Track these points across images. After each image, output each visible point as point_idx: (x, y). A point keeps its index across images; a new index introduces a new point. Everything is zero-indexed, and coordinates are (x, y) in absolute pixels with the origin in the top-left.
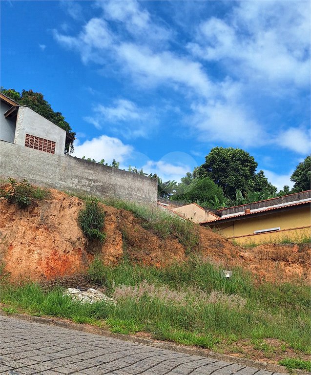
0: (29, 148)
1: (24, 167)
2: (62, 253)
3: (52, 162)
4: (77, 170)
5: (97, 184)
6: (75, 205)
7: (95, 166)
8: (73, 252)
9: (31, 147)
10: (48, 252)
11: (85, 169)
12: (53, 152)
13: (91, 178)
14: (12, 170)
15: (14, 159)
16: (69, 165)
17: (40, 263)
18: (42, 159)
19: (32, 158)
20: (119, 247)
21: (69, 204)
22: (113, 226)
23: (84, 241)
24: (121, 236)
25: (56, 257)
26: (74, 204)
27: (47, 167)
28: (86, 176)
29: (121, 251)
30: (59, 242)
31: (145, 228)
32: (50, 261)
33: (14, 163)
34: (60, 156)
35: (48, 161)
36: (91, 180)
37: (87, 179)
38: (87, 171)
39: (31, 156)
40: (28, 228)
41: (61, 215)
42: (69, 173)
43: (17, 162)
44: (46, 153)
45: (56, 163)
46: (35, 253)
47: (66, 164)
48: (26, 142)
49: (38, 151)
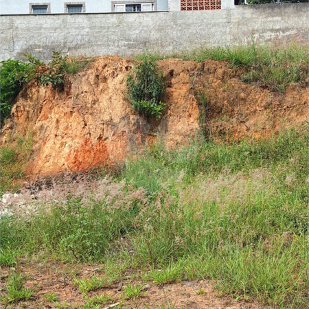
0: (186, 11)
1: (184, 37)
2: (94, 141)
3: (220, 20)
4: (255, 22)
5: (287, 33)
6: (121, 71)
7: (282, 9)
8: (114, 137)
9: (190, 9)
10: (78, 143)
11: (267, 17)
12: (219, 8)
13: (277, 27)
14: (170, 45)
15: (169, 31)
16: (243, 18)
17: (67, 159)
18: (205, 21)
19: (192, 24)
20: (192, 120)
21: (112, 71)
22: (185, 89)
23: (133, 119)
24: (195, 103)
25: (87, 148)
26: (118, 69)
27: (213, 30)
28: (271, 26)
29: (196, 125)
30: (91, 127)
31: (246, 81)
32: (79, 154)
33: (172, 35)
34: (228, 10)
35: (213, 21)
36: (278, 30)
37: (272, 30)
38: (270, 19)
39: (190, 21)
40: (62, 115)
41: (100, 90)
42: (245, 29)
43: (174, 34)
44: (209, 11)
45: (225, 20)
46: (67, 145)
47: (239, 18)
48: (182, 4)
49: (198, 12)
